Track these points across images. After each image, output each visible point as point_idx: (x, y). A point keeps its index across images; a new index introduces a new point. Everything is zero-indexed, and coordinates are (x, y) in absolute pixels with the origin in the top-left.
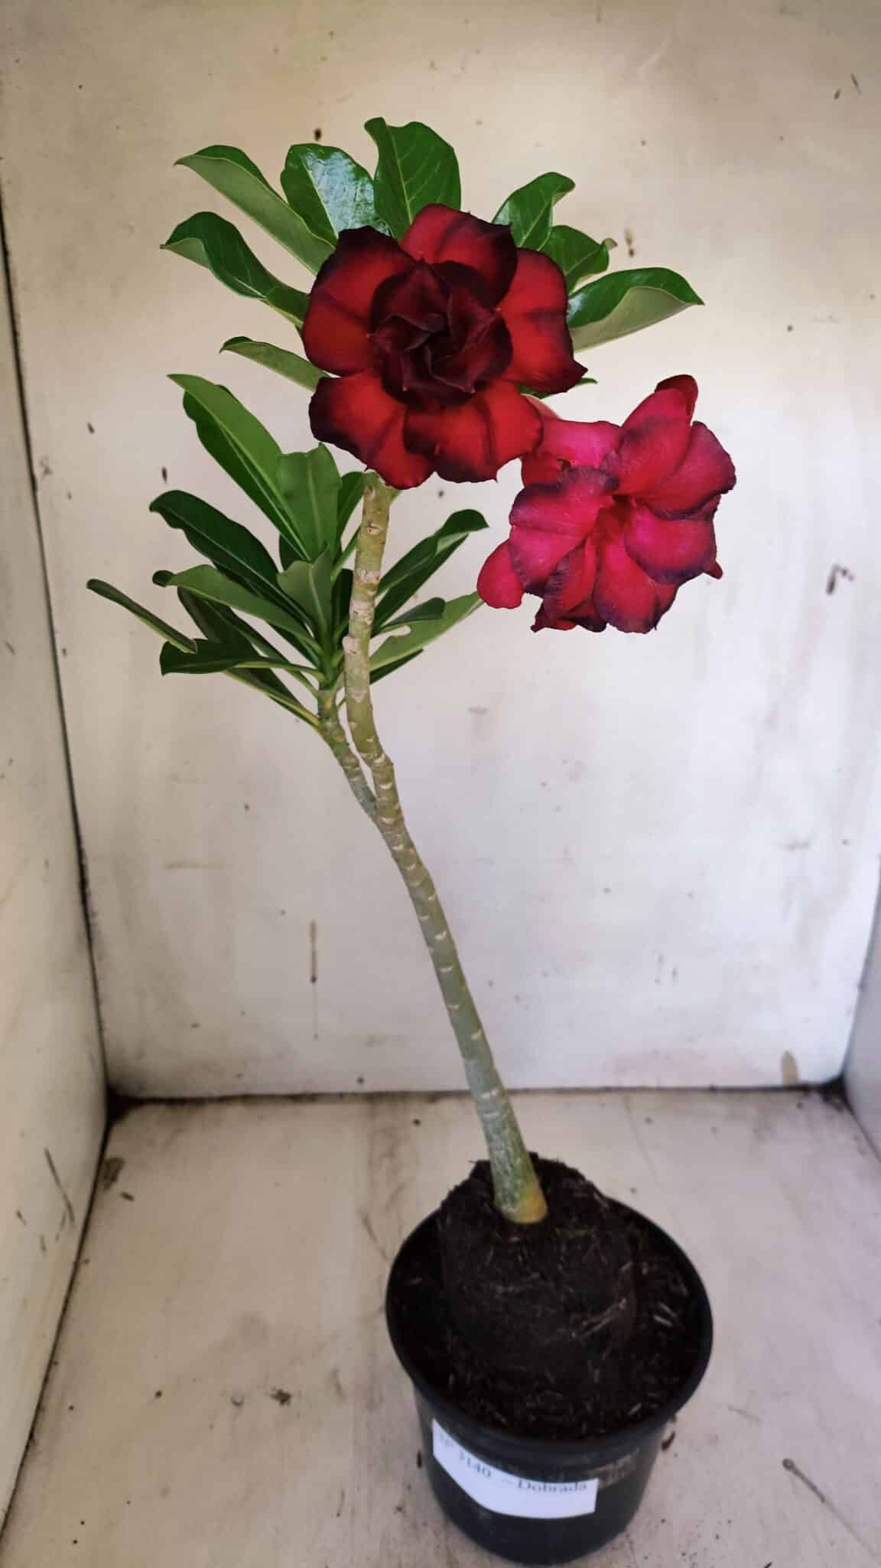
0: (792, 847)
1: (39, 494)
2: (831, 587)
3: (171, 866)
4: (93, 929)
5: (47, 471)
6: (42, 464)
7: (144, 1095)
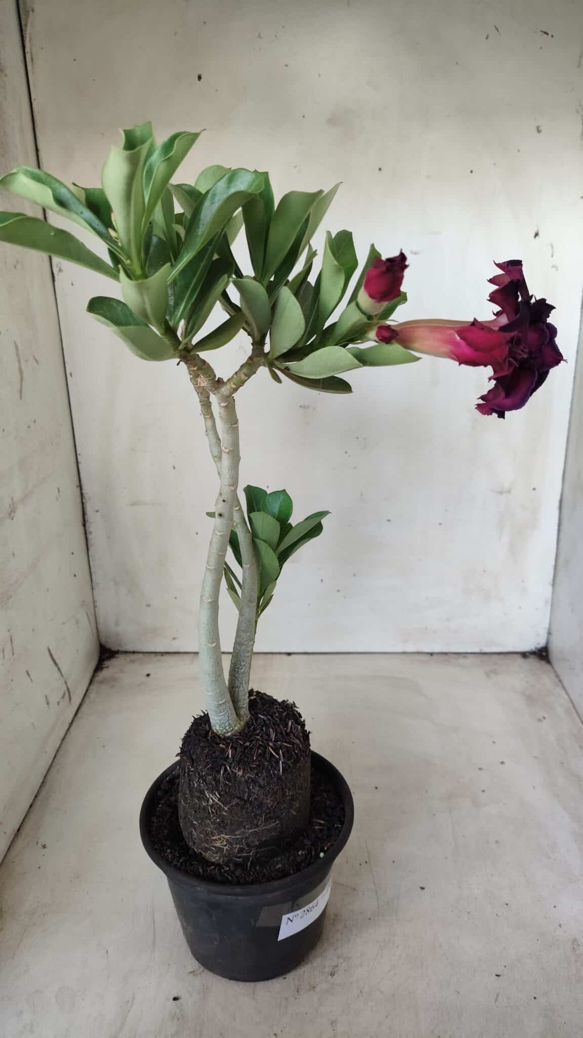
0: (501, 493)
1: (56, 283)
3: (133, 504)
4: (89, 541)
5: (60, 270)
6: (57, 266)
7: (121, 649)
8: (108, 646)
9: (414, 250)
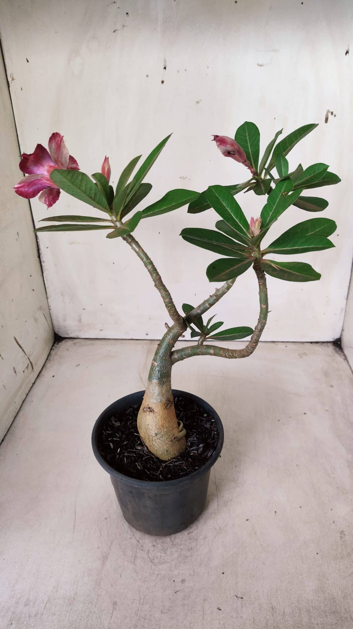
1: (10, 89)
2: (326, 120)
3: (71, 243)
4: (43, 267)
5: (13, 79)
6: (11, 77)
7: (67, 336)
8: (59, 334)
9: (260, 63)
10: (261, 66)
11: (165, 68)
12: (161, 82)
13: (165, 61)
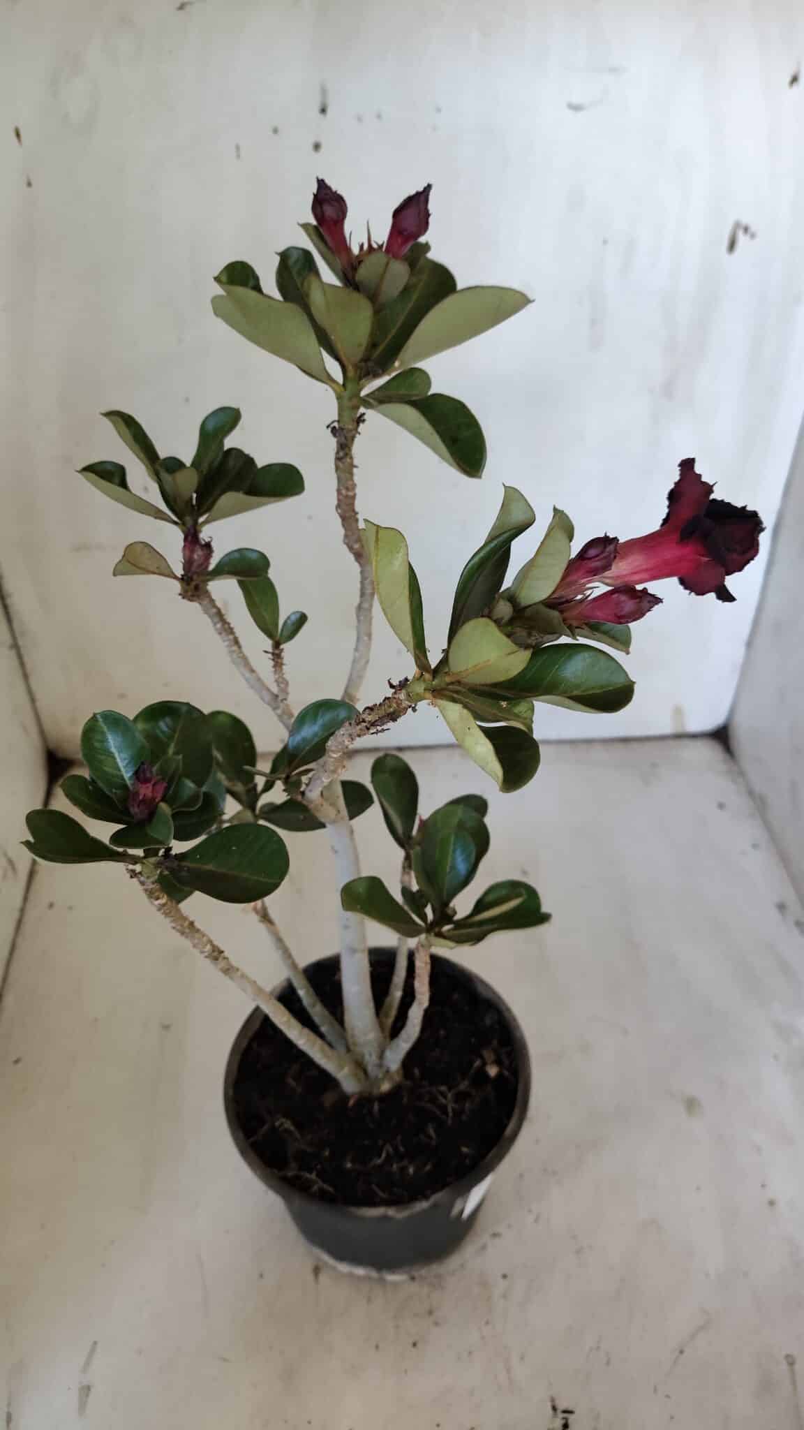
2: (732, 246)
8: (60, 755)
9: (575, 100)
10: (576, 108)
11: (323, 111)
12: (311, 147)
13: (324, 92)
